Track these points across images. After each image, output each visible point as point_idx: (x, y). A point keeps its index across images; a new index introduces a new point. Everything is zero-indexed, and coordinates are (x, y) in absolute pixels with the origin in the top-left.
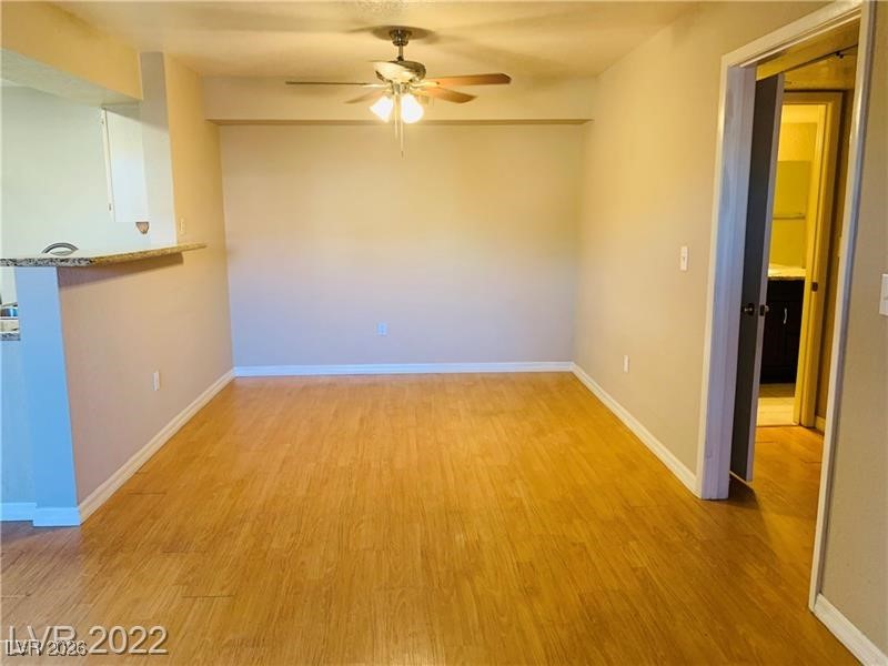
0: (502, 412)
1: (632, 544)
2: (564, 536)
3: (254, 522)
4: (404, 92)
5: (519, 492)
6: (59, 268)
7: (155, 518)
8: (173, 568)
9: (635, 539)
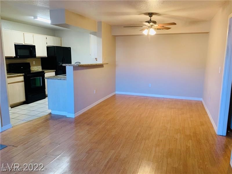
0: (175, 108)
1: (190, 141)
2: (173, 136)
3: (106, 122)
4: (151, 28)
5: (168, 125)
6: (73, 67)
7: (88, 118)
8: (87, 128)
9: (192, 140)
